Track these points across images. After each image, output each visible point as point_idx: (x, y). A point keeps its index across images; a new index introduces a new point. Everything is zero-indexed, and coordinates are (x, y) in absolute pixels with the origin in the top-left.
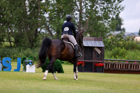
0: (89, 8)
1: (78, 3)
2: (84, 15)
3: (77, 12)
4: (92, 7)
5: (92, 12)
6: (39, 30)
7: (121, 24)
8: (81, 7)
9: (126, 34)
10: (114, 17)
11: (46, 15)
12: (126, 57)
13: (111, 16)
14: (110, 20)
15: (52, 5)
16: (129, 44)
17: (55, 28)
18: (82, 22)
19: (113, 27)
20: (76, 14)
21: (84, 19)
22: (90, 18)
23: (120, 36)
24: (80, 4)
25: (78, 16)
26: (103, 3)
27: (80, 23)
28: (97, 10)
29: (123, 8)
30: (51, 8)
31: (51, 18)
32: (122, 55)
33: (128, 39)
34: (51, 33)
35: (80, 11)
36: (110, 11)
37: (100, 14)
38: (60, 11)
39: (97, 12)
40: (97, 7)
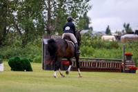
0: (57, 7)
1: (46, 2)
2: (52, 14)
3: (45, 11)
4: (60, 5)
5: (60, 11)
6: (7, 28)
7: (88, 23)
8: (50, 5)
9: (93, 33)
10: (82, 16)
11: (15, 14)
12: (94, 55)
13: (79, 15)
14: (78, 18)
15: (21, 4)
16: (96, 42)
17: (24, 26)
18: (50, 21)
19: (80, 26)
20: (45, 13)
21: (52, 18)
22: (59, 17)
23: (88, 35)
24: (49, 3)
25: (46, 15)
26: (71, 2)
27: (48, 21)
28: (65, 8)
29: (90, 7)
30: (19, 6)
31: (19, 16)
32: (90, 53)
33: (96, 38)
34: (20, 32)
35: (49, 10)
36: (78, 10)
37: (68, 12)
38: (28, 10)
39: (65, 11)
40: (65, 6)
